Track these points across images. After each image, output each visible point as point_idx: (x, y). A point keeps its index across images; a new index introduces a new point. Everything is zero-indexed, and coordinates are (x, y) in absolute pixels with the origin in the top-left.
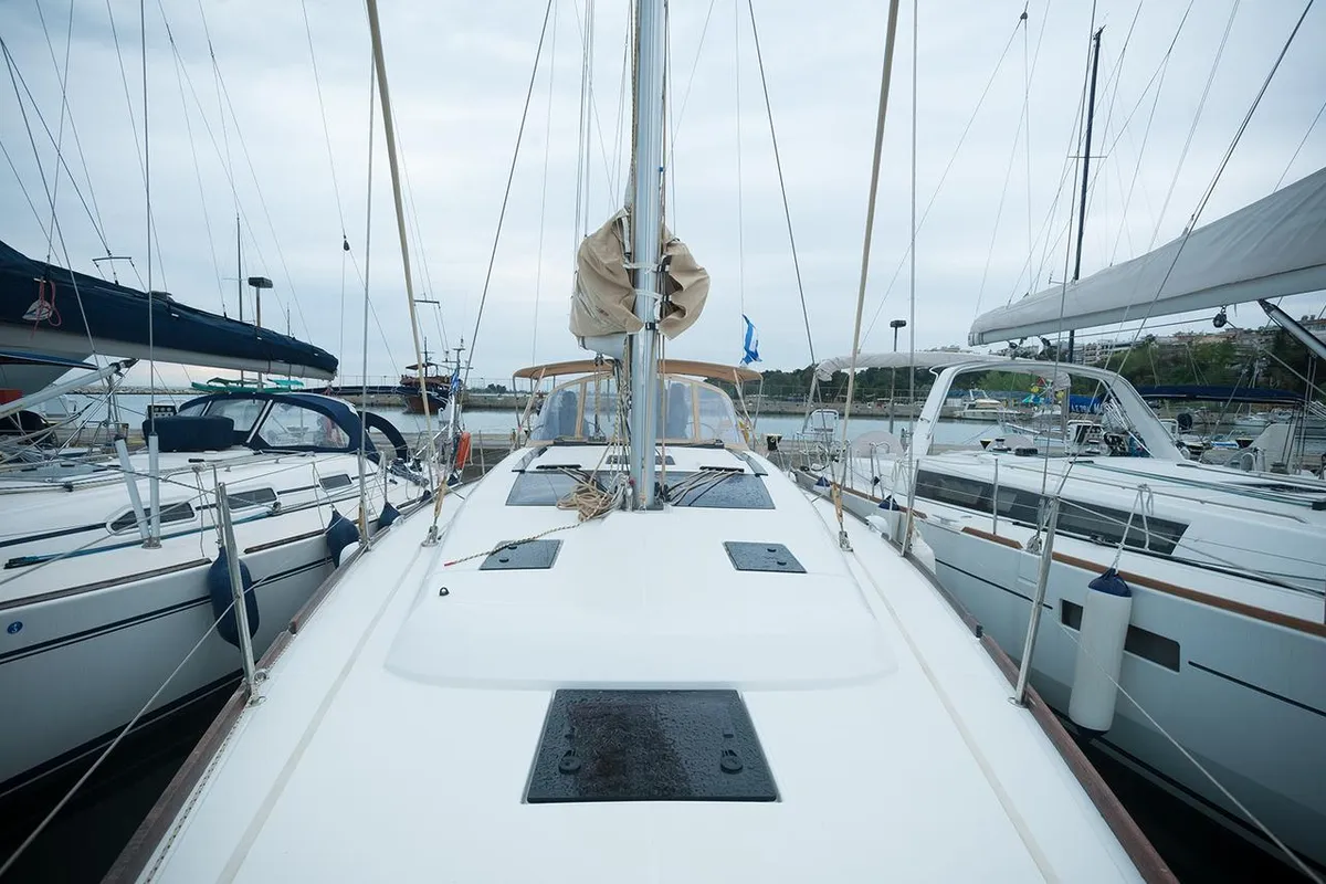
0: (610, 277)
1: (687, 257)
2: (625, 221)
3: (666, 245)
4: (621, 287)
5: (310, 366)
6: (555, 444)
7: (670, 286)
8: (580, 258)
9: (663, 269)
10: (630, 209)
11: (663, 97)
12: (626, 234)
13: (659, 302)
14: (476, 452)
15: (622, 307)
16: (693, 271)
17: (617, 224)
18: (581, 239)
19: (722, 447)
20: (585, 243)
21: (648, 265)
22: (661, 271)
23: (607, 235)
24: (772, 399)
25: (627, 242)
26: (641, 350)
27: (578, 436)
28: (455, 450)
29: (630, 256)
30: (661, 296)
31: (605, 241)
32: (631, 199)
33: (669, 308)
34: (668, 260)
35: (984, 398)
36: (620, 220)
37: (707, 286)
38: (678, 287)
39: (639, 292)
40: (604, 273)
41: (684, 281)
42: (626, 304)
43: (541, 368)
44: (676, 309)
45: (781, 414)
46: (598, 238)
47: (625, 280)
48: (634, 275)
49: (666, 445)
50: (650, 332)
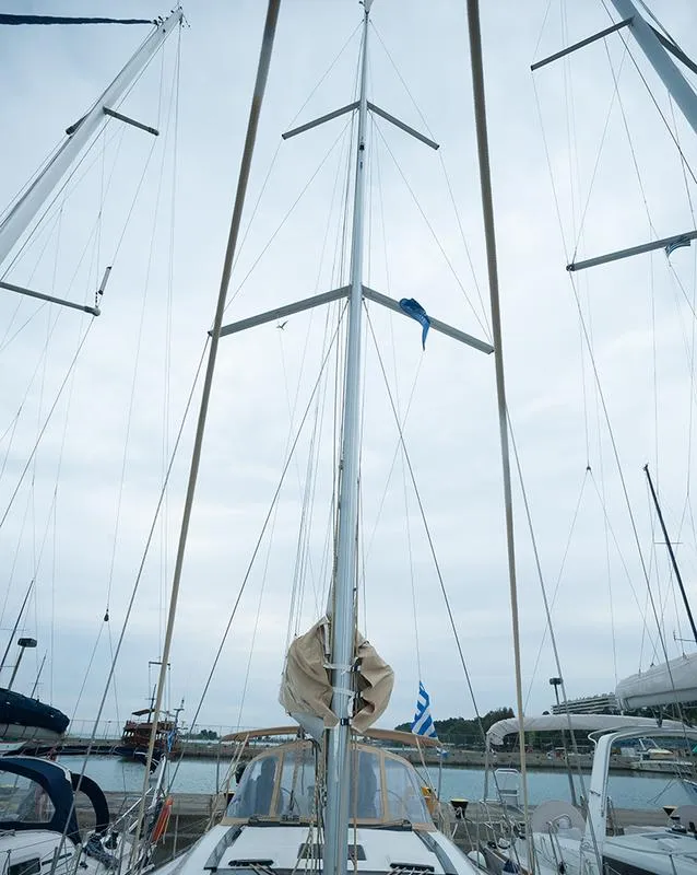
0: (312, 675)
1: (375, 658)
2: (326, 627)
3: (359, 647)
4: (321, 684)
5: (42, 726)
6: (250, 824)
7: (361, 683)
8: (289, 656)
9: (356, 670)
10: (331, 617)
11: (357, 539)
12: (327, 639)
13: (352, 699)
14: (173, 817)
15: (321, 702)
16: (380, 669)
17: (319, 629)
18: (292, 639)
19: (410, 829)
20: (295, 643)
21: (343, 668)
22: (355, 672)
23: (311, 638)
24: (457, 748)
25: (327, 645)
26: (336, 746)
27: (272, 815)
28: (155, 821)
29: (330, 658)
30: (353, 693)
31: (310, 644)
32: (332, 610)
33: (361, 703)
34: (360, 661)
35: (655, 748)
36: (322, 626)
37: (391, 681)
38: (369, 684)
39: (336, 690)
40: (308, 671)
41: (373, 679)
42: (325, 700)
43: (246, 733)
44: (367, 703)
45: (467, 765)
46: (305, 641)
47: (324, 679)
48: (331, 674)
49: (359, 826)
50: (345, 727)
